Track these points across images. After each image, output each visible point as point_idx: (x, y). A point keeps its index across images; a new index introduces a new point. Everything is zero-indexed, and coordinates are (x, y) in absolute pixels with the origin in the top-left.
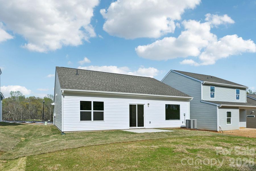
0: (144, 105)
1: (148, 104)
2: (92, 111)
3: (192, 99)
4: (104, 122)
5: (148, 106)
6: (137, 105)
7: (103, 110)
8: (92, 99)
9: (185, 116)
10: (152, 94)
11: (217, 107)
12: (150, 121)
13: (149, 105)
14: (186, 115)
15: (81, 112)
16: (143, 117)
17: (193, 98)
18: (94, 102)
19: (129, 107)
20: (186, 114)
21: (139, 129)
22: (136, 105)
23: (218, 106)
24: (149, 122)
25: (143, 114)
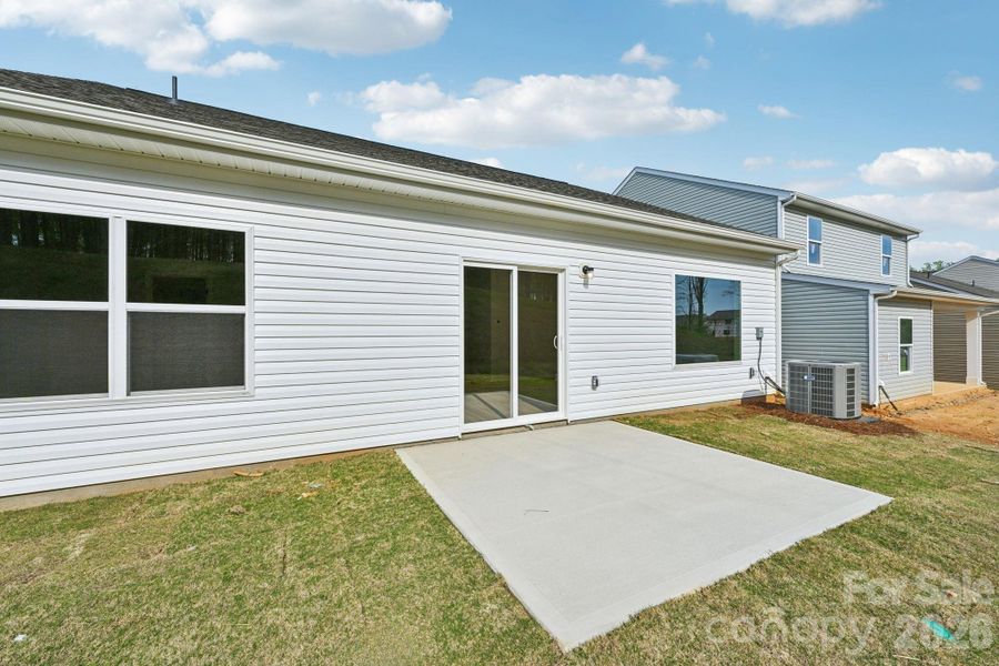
0: (561, 276)
1: (586, 270)
2: (118, 306)
5: (586, 284)
6: (515, 271)
7: (242, 303)
11: (871, 298)
12: (596, 372)
13: (590, 275)
14: (763, 337)
16: (556, 351)
19: (459, 281)
20: (764, 331)
21: (527, 427)
22: (510, 272)
23: (876, 296)
24: (590, 381)
25: (556, 334)
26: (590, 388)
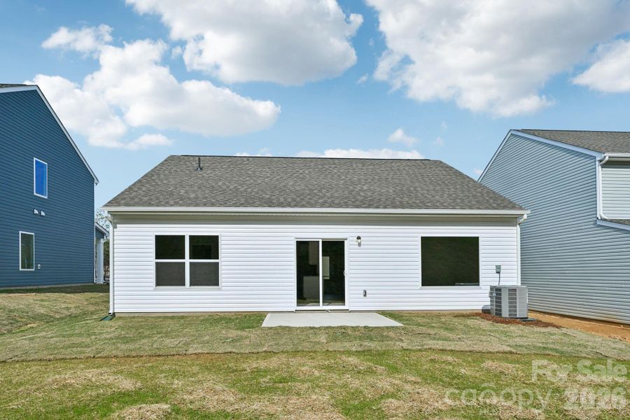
0: (346, 242)
1: (359, 238)
2: (187, 261)
3: (525, 217)
4: (220, 289)
5: (359, 245)
6: (321, 241)
7: (218, 258)
8: (187, 231)
9: (499, 273)
10: (369, 206)
12: (365, 288)
13: (360, 241)
14: (502, 271)
15: (157, 263)
17: (529, 212)
18: (191, 237)
19: (294, 247)
20: (502, 267)
21: (327, 311)
22: (318, 242)
24: (362, 292)
25: (344, 269)
26: (362, 295)
